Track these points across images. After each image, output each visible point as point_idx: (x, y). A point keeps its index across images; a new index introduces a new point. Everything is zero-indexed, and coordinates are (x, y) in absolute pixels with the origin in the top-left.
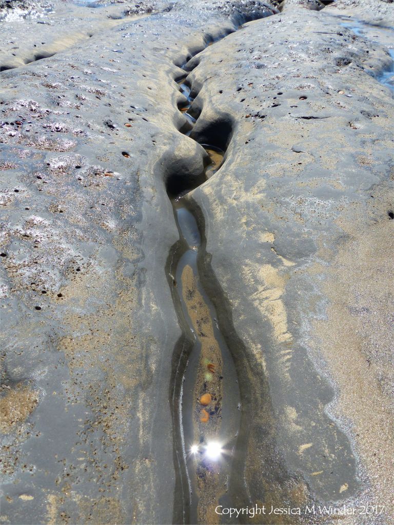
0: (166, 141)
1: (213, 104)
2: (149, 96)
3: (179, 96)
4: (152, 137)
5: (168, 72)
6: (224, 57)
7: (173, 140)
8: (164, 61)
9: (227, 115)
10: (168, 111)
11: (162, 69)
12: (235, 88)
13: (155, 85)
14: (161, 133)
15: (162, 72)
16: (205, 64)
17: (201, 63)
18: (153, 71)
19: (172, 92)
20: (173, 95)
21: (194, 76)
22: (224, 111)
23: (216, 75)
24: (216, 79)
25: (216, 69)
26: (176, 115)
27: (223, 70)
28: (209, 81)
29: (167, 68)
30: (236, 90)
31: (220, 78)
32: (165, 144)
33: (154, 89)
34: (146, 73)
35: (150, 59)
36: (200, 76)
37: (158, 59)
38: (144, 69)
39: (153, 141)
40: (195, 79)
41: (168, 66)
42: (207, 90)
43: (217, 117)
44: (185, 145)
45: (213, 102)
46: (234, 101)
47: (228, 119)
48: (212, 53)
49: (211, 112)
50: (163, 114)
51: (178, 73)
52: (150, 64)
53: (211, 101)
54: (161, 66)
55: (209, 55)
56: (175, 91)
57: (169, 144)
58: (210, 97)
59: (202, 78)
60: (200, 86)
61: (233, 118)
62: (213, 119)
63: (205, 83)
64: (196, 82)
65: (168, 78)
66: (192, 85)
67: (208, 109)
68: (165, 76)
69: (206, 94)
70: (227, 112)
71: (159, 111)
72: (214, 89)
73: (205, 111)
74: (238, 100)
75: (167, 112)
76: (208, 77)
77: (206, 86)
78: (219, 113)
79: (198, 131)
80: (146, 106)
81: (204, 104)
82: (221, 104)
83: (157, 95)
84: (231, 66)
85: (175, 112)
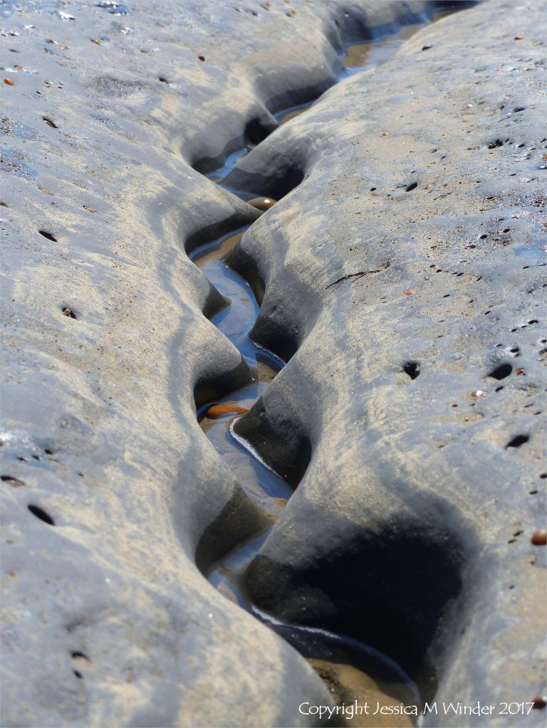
0: (136, 653)
1: (372, 437)
2: (67, 359)
3: (205, 347)
4: (70, 628)
5: (156, 208)
6: (423, 163)
7: (172, 648)
8: (139, 146)
9: (441, 507)
10: (153, 451)
11: (131, 193)
12: (480, 359)
13: (95, 293)
14: (119, 607)
15: (133, 209)
16: (334, 191)
17: (314, 175)
18: (90, 207)
19: (175, 326)
20: (177, 341)
21: (281, 242)
22: (423, 486)
23: (389, 265)
24: (389, 289)
25: (388, 228)
26: (189, 463)
27: (421, 245)
28: (353, 290)
29: (154, 184)
30: (485, 370)
31: (408, 284)
32: (131, 673)
33: (94, 316)
34: (55, 219)
35: (80, 139)
36: (308, 253)
37: (114, 136)
38: (50, 195)
39: (76, 655)
40: (287, 261)
41: (158, 175)
42: (342, 344)
43: (388, 507)
44: (228, 671)
45: (375, 424)
46: (479, 437)
47: (446, 530)
48: (370, 131)
49: (364, 474)
50: (128, 470)
51: (202, 206)
52: (78, 163)
53: (360, 414)
54: (131, 177)
55: (355, 142)
56: (187, 320)
57: (154, 670)
58: (360, 387)
59: (319, 264)
60: (310, 300)
61: (471, 532)
62: (368, 512)
63: (332, 298)
64: (288, 274)
65: (155, 242)
66: (270, 288)
67: (347, 455)
68: (145, 231)
69: (339, 363)
70: (444, 496)
71: (109, 455)
72: (376, 345)
73: (331, 465)
74: (493, 436)
75: (146, 455)
76: (350, 268)
77: (339, 321)
78: (399, 488)
79: (290, 560)
80: (51, 432)
81: (327, 414)
82: (411, 440)
83: (102, 350)
84: (461, 231)
85: (183, 445)
